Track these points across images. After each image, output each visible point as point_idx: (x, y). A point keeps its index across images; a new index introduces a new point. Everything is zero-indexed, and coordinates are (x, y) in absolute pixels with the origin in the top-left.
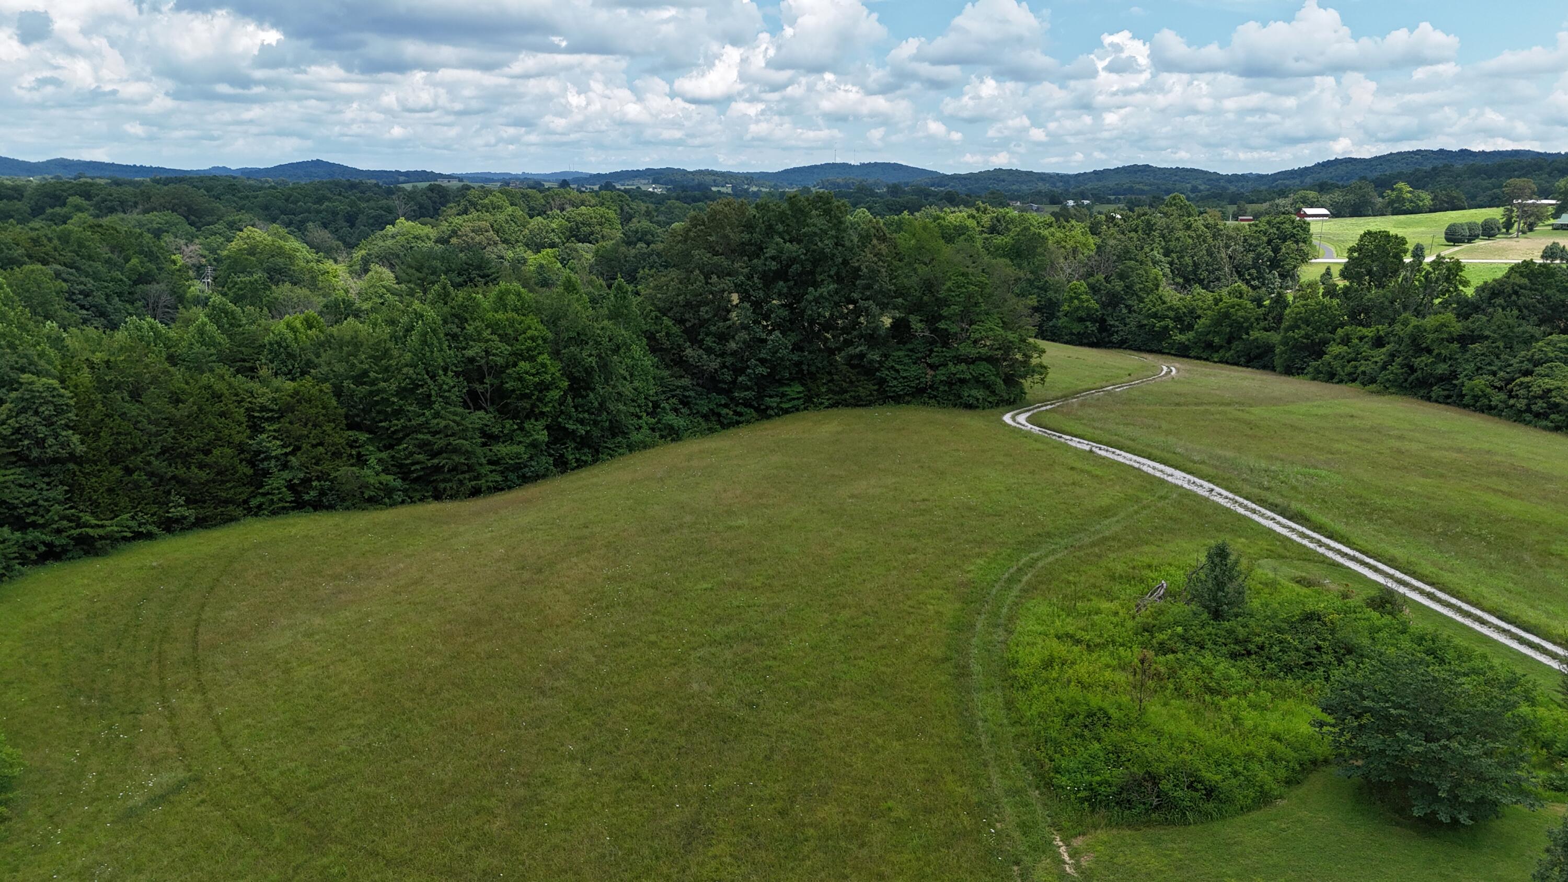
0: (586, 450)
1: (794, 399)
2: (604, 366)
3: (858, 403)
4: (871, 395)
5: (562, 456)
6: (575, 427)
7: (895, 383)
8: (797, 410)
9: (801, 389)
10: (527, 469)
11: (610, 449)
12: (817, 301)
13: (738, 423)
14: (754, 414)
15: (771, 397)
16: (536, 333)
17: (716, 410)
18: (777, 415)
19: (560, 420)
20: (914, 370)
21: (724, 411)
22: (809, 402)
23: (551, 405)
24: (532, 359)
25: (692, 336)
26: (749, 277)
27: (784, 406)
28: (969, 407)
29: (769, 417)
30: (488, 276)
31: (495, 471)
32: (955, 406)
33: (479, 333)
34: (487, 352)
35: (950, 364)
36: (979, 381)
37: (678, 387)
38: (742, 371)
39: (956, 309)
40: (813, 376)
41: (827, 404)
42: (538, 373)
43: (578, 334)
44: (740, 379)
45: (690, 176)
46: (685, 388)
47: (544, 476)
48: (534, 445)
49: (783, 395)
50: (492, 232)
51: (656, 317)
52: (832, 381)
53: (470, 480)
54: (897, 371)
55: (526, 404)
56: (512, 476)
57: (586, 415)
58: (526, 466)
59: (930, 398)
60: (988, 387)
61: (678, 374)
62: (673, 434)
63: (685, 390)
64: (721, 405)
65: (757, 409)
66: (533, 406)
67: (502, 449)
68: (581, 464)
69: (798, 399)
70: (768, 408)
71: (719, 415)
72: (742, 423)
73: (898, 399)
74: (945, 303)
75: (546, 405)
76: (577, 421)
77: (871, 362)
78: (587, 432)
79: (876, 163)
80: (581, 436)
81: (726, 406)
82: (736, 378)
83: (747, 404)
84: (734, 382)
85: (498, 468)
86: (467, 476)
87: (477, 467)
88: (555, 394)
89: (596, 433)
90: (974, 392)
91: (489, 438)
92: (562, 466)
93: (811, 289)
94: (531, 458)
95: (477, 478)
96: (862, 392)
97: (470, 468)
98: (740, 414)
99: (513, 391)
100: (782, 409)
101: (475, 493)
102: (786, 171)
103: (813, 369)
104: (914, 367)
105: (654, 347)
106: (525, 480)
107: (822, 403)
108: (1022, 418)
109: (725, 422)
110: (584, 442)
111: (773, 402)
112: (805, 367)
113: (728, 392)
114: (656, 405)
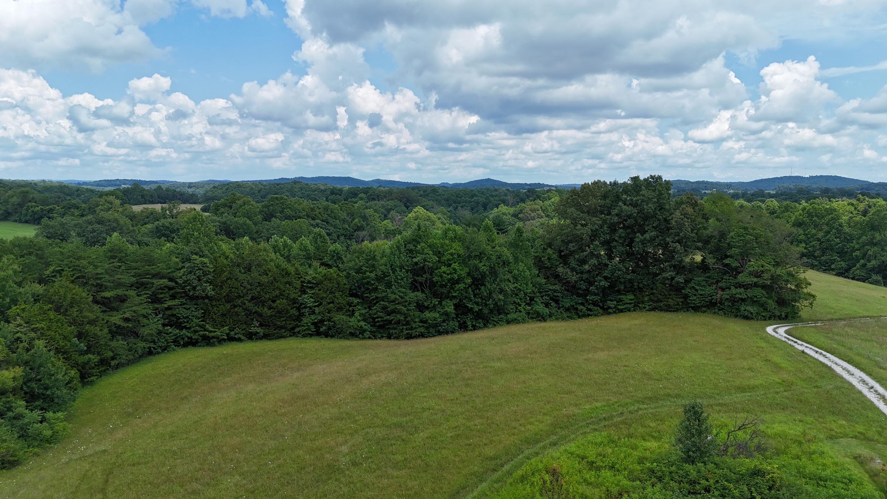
0: (480, 321)
1: (627, 303)
2: (493, 272)
3: (668, 309)
4: (678, 304)
5: (465, 322)
6: (472, 306)
7: (695, 298)
8: (629, 310)
9: (633, 297)
10: (440, 327)
11: (495, 321)
12: (643, 242)
13: (589, 315)
14: (601, 311)
15: (612, 301)
16: (454, 251)
17: (575, 306)
18: (615, 312)
19: (464, 301)
20: (708, 290)
21: (580, 307)
22: (636, 306)
23: (458, 292)
24: (449, 265)
25: (564, 259)
26: (601, 227)
27: (620, 307)
28: (746, 318)
29: (609, 313)
31: (423, 326)
32: (736, 316)
33: (423, 250)
34: (425, 260)
35: (733, 288)
36: (754, 301)
37: (550, 290)
38: (591, 284)
39: (737, 251)
40: (641, 290)
41: (648, 308)
42: (451, 273)
43: (481, 253)
44: (591, 288)
45: (691, 184)
46: (555, 291)
47: (453, 332)
48: (446, 314)
49: (620, 300)
51: (544, 248)
52: (652, 294)
53: (407, 329)
54: (697, 290)
55: (444, 290)
56: (432, 330)
57: (480, 300)
58: (440, 325)
59: (719, 310)
60: (762, 305)
61: (553, 283)
62: (541, 318)
63: (555, 292)
64: (579, 303)
65: (601, 308)
66: (449, 292)
67: (428, 314)
68: (475, 328)
69: (630, 303)
70: (609, 308)
71: (577, 309)
72: (591, 315)
73: (696, 309)
74: (730, 246)
75: (455, 292)
76: (475, 302)
77: (678, 282)
78: (479, 310)
80: (476, 312)
81: (582, 304)
82: (589, 288)
83: (595, 304)
84: (587, 290)
85: (425, 325)
86: (405, 327)
87: (412, 323)
88: (461, 286)
89: (486, 311)
90: (749, 308)
91: (421, 308)
92: (464, 327)
93: (638, 234)
94: (444, 321)
95: (412, 329)
96: (671, 302)
97: (408, 323)
98: (590, 310)
99: (437, 282)
100: (618, 309)
101: (409, 337)
103: (641, 285)
104: (708, 288)
105: (539, 263)
106: (440, 333)
107: (644, 308)
108: (782, 330)
109: (580, 314)
110: (479, 316)
111: (612, 304)
112: (635, 284)
113: (584, 296)
114: (532, 299)
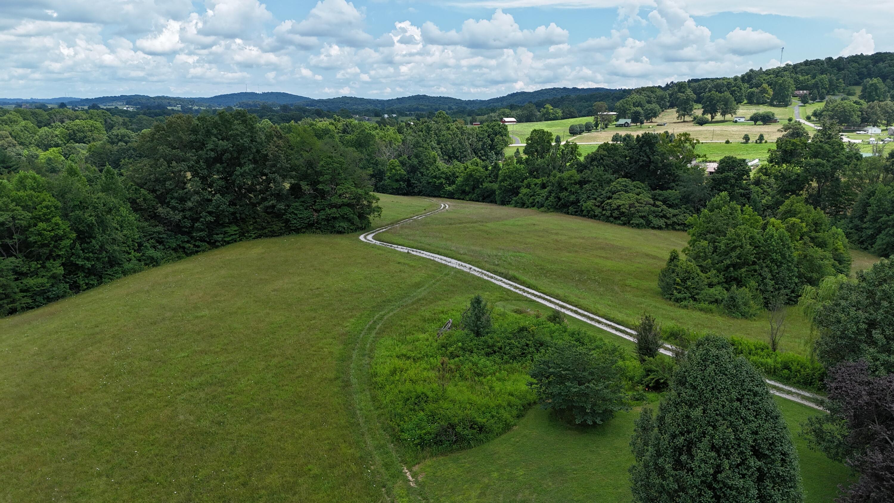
0: (93, 277)
1: (232, 235)
2: (101, 222)
3: (273, 234)
4: (281, 229)
5: (75, 282)
6: (83, 263)
7: (295, 221)
8: (235, 241)
9: (236, 228)
10: (50, 293)
11: (110, 275)
12: (242, 175)
13: (197, 252)
14: (207, 245)
15: (217, 234)
16: (50, 204)
17: (182, 245)
18: (222, 245)
19: (72, 259)
20: (306, 214)
21: (187, 245)
22: (243, 236)
23: (64, 250)
24: (48, 220)
25: (162, 200)
26: (197, 162)
27: (226, 239)
28: (340, 232)
29: (217, 247)
30: (10, 167)
31: (26, 296)
32: (331, 232)
33: (7, 206)
34: (13, 218)
35: (327, 209)
36: (344, 218)
37: (154, 232)
38: (197, 220)
39: (328, 177)
40: (243, 220)
41: (254, 236)
42: (53, 230)
43: (81, 202)
44: (196, 225)
45: (152, 100)
46: (159, 233)
47: (63, 297)
48: (54, 277)
49: (226, 233)
50: (11, 138)
51: (136, 189)
52: (256, 222)
53: (8, 304)
54: (296, 214)
55: (46, 250)
56: (39, 298)
57: (91, 255)
58: (49, 291)
59: (316, 229)
60: (349, 220)
61: (154, 224)
62: (154, 262)
63: (159, 234)
64: (185, 242)
65: (208, 243)
66: (51, 251)
67: (31, 282)
68: (89, 287)
69: (235, 234)
70: (216, 241)
71: (184, 248)
72: (200, 251)
73: (298, 231)
74: (321, 174)
75: (60, 250)
76: (84, 258)
77: (279, 210)
78: (92, 266)
79: (272, 93)
80: (88, 269)
81: (188, 242)
82: (194, 225)
83: (202, 240)
84: (192, 227)
85: (28, 294)
86: (5, 301)
87: (13, 295)
88: (67, 242)
89: (99, 266)
90: (342, 224)
91: (19, 275)
92: (76, 288)
93: (238, 168)
94: (52, 286)
95: (13, 302)
96: (275, 228)
97: (7, 296)
98: (198, 247)
99: (35, 242)
100: (225, 241)
101: (13, 312)
102: (216, 97)
103: (243, 216)
104: (305, 212)
105: (136, 207)
106: (49, 300)
107: (251, 236)
108: (370, 237)
109: (188, 252)
110: (90, 272)
111: (219, 237)
112: (238, 215)
113: (189, 233)
114: (140, 245)
